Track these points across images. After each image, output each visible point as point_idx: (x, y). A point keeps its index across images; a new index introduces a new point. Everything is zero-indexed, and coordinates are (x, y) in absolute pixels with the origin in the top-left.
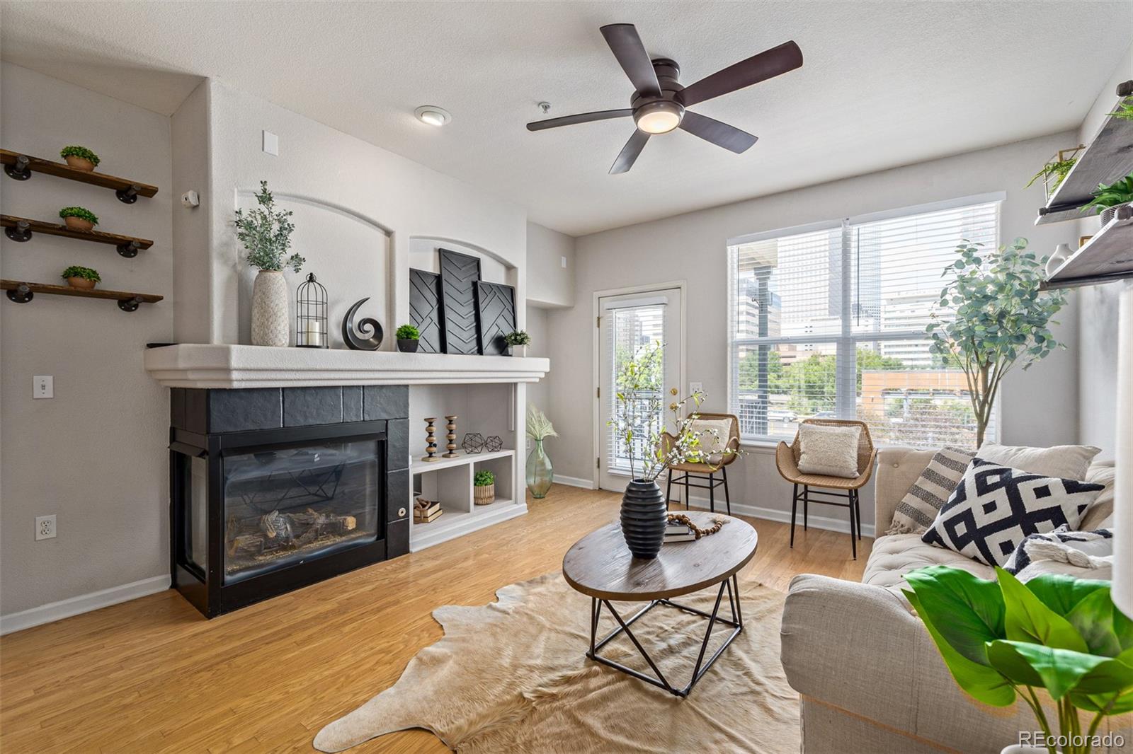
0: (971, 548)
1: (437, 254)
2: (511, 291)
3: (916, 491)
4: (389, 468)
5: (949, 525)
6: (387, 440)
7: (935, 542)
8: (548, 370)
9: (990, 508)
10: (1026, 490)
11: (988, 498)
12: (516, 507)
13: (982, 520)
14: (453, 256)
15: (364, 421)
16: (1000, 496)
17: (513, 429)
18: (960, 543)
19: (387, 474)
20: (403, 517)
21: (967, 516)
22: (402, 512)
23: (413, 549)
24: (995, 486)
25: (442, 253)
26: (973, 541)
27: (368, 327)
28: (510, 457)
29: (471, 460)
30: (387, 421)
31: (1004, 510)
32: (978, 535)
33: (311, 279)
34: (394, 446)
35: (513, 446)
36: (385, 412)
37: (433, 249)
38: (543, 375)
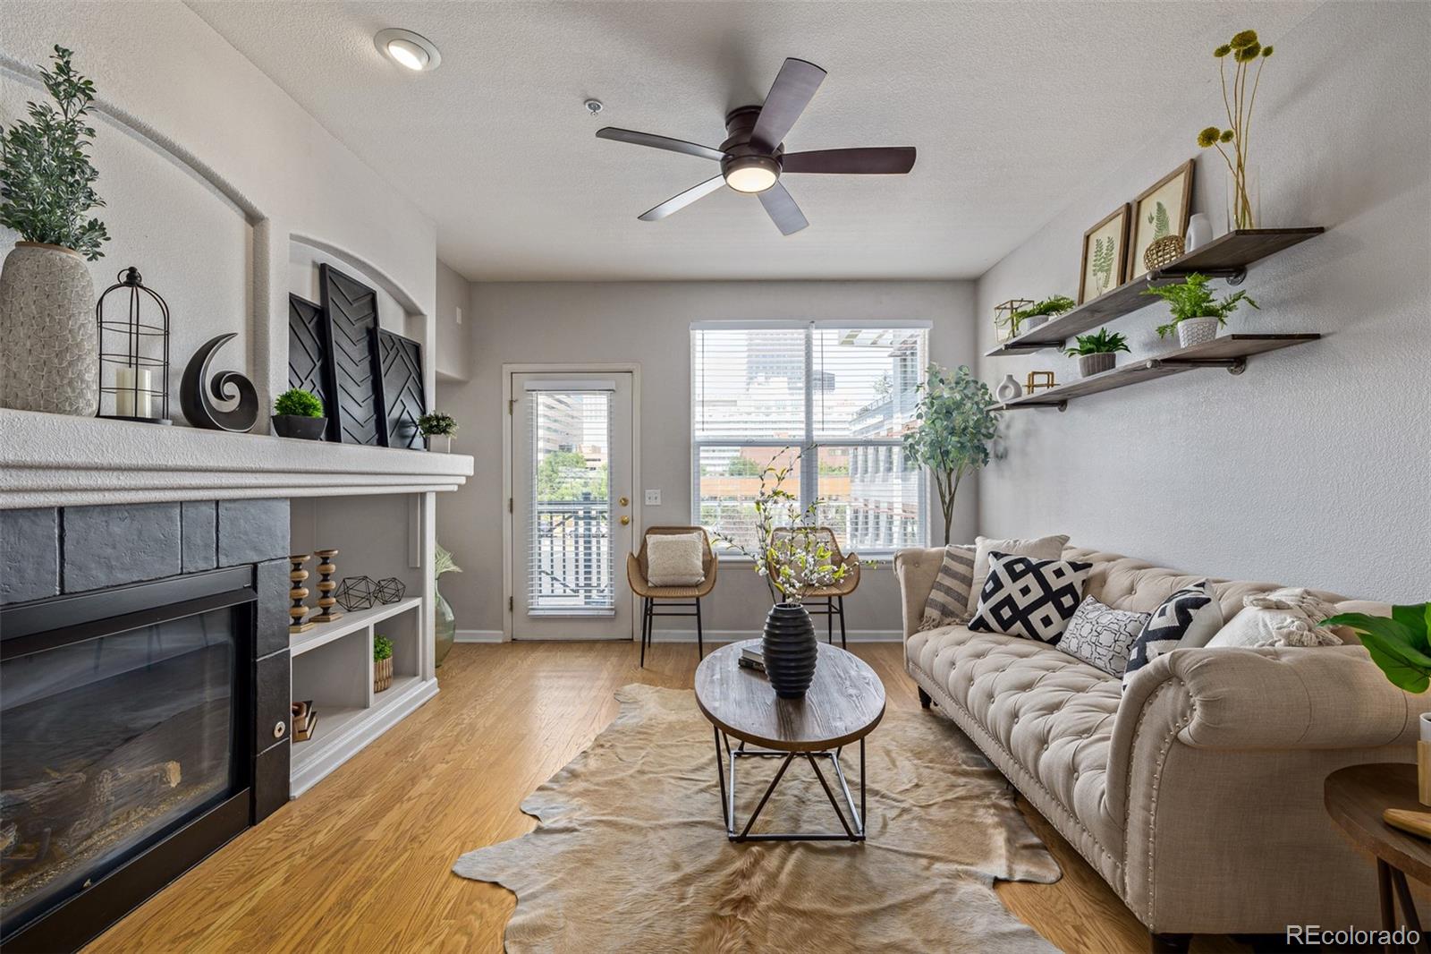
0: (1018, 626)
1: (317, 271)
2: (417, 350)
3: (939, 586)
4: (259, 653)
5: (995, 611)
6: (255, 602)
7: (981, 629)
8: (471, 473)
9: (1025, 591)
10: (1047, 572)
11: (1021, 583)
12: (425, 685)
13: (1022, 603)
14: (341, 279)
15: (218, 568)
16: (1029, 580)
17: (419, 566)
18: (1006, 625)
19: (255, 663)
20: (281, 738)
21: (1009, 601)
22: (280, 730)
23: (296, 792)
24: (1023, 573)
25: (324, 271)
26: (1019, 622)
27: (230, 389)
28: (415, 609)
29: (368, 620)
30: (255, 566)
31: (1037, 592)
32: (1022, 615)
33: (133, 279)
34: (268, 611)
35: (419, 592)
36: (255, 549)
37: (310, 263)
38: (463, 481)
